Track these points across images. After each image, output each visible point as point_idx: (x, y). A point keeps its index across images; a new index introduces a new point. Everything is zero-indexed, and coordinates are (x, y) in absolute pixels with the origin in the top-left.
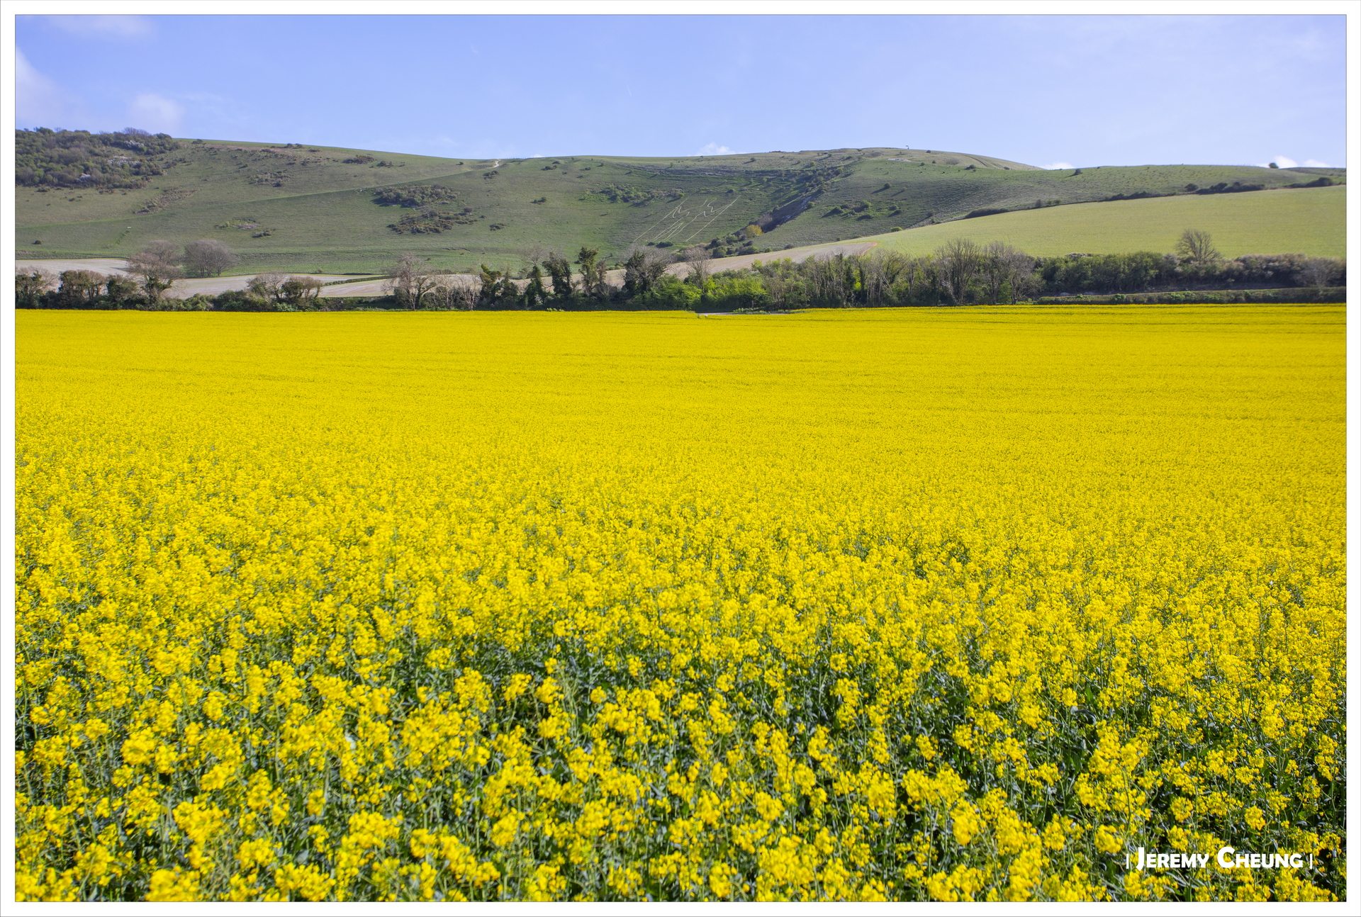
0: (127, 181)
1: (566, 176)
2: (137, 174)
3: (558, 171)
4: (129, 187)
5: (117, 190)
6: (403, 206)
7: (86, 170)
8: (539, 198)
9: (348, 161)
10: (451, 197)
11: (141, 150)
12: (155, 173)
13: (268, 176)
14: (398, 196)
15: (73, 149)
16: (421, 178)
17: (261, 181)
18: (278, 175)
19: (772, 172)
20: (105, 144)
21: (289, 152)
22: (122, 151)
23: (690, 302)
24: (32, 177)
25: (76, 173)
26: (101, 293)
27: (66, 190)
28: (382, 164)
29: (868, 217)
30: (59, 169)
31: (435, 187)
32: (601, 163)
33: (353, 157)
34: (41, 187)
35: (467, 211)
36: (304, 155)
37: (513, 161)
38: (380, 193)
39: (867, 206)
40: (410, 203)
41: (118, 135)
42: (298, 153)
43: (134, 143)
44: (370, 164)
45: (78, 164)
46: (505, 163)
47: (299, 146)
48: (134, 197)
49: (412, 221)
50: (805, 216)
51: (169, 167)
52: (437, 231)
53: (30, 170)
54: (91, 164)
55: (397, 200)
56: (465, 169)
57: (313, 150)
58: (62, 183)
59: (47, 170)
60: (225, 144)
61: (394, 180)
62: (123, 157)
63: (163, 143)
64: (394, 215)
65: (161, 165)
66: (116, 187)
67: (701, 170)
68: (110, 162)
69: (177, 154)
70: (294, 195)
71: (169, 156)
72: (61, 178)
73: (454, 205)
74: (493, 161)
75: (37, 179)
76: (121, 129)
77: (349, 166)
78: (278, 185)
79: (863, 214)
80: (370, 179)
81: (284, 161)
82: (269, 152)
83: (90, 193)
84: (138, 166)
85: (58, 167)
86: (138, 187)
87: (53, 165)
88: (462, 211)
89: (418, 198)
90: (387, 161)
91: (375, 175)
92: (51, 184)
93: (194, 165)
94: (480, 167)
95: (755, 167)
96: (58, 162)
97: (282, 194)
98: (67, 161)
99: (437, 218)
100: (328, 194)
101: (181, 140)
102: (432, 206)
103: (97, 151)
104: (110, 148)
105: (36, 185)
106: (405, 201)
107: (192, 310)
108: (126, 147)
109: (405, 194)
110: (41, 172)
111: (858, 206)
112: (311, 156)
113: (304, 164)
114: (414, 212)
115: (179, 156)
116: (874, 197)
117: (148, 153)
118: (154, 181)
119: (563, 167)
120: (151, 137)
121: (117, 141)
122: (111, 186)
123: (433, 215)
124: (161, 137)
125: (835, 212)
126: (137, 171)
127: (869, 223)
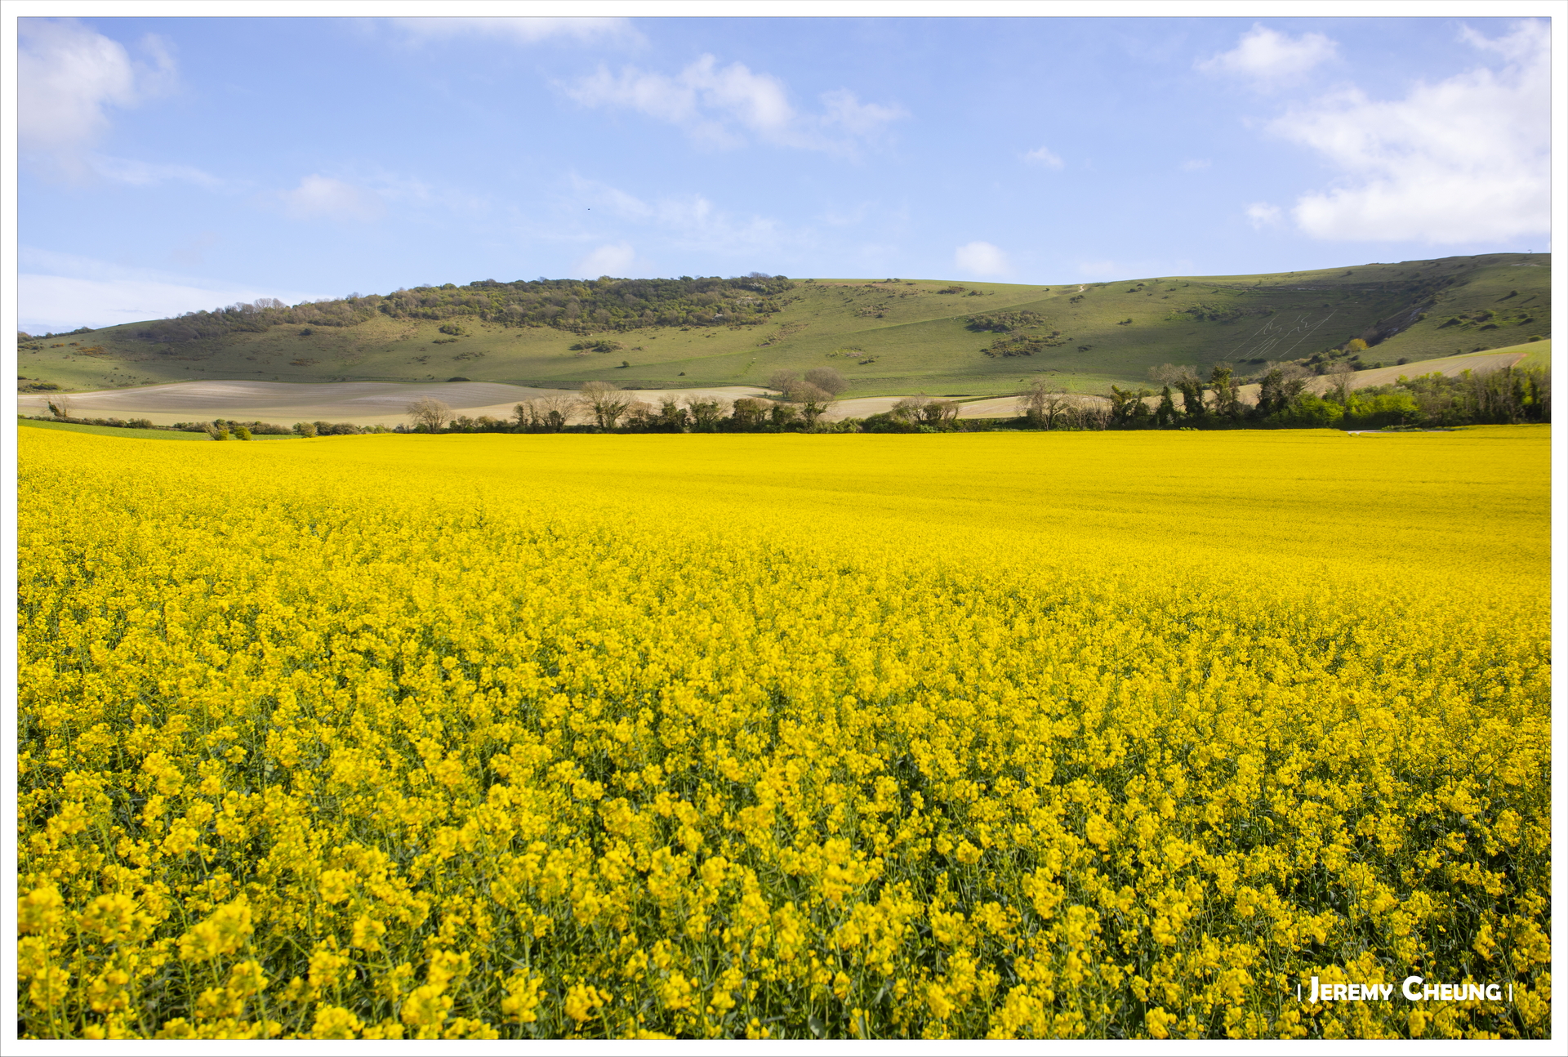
0: (752, 318)
1: (1152, 298)
2: (760, 311)
3: (1143, 293)
4: (754, 323)
5: (744, 327)
6: (995, 332)
7: (720, 310)
8: (1125, 320)
9: (942, 292)
10: (1039, 322)
11: (763, 290)
12: (775, 310)
13: (871, 309)
14: (990, 322)
15: (709, 293)
16: (1009, 305)
17: (864, 313)
18: (880, 307)
19: (1371, 284)
20: (734, 287)
21: (888, 286)
22: (748, 293)
23: (1333, 419)
24: (677, 318)
25: (711, 314)
26: (766, 418)
27: (704, 328)
28: (973, 293)
29: (1493, 327)
30: (698, 310)
31: (1024, 312)
32: (1187, 284)
33: (946, 288)
34: (684, 326)
35: (1055, 334)
36: (902, 288)
37: (1098, 285)
38: (973, 320)
39: (1491, 315)
40: (1001, 328)
41: (744, 279)
42: (897, 286)
43: (757, 285)
44: (962, 294)
45: (712, 305)
46: (1090, 288)
47: (897, 280)
48: (758, 332)
49: (1003, 345)
50: (1417, 327)
51: (786, 304)
52: (1028, 354)
53: (675, 312)
54: (723, 305)
55: (989, 326)
56: (1052, 295)
57: (910, 284)
58: (701, 322)
59: (688, 312)
60: (832, 282)
61: (984, 308)
62: (749, 297)
63: (781, 285)
64: (987, 340)
65: (779, 303)
66: (743, 324)
67: (1292, 286)
68: (738, 302)
69: (793, 293)
70: (894, 325)
71: (786, 295)
72: (699, 318)
73: (1042, 330)
74: (1078, 286)
75: (681, 320)
76: (747, 274)
77: (943, 296)
78: (880, 316)
79: (1486, 323)
80: (964, 308)
81: (884, 295)
82: (871, 287)
83: (722, 329)
84: (761, 305)
85: (698, 308)
86: (761, 323)
87: (693, 307)
88: (1050, 334)
89: (1008, 324)
90: (978, 290)
91: (967, 303)
92: (692, 324)
93: (807, 301)
94: (1066, 292)
95: (1352, 280)
96: (697, 305)
97: (883, 324)
98: (704, 304)
99: (1027, 342)
100: (925, 323)
101: (796, 280)
102: (1021, 331)
103: (727, 293)
104: (738, 291)
105: (680, 325)
106: (996, 327)
107: (845, 432)
108: (750, 289)
109: (995, 321)
110: (684, 314)
111: (1480, 315)
112: (909, 289)
113: (902, 296)
114: (1005, 337)
115: (795, 295)
116: (1499, 306)
117: (769, 293)
118: (774, 317)
119: (1148, 289)
120: (771, 279)
121: (743, 284)
122: (739, 323)
123: (1022, 339)
124: (780, 278)
125: (1453, 322)
126: (760, 309)
127: (1496, 333)
